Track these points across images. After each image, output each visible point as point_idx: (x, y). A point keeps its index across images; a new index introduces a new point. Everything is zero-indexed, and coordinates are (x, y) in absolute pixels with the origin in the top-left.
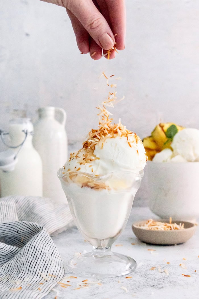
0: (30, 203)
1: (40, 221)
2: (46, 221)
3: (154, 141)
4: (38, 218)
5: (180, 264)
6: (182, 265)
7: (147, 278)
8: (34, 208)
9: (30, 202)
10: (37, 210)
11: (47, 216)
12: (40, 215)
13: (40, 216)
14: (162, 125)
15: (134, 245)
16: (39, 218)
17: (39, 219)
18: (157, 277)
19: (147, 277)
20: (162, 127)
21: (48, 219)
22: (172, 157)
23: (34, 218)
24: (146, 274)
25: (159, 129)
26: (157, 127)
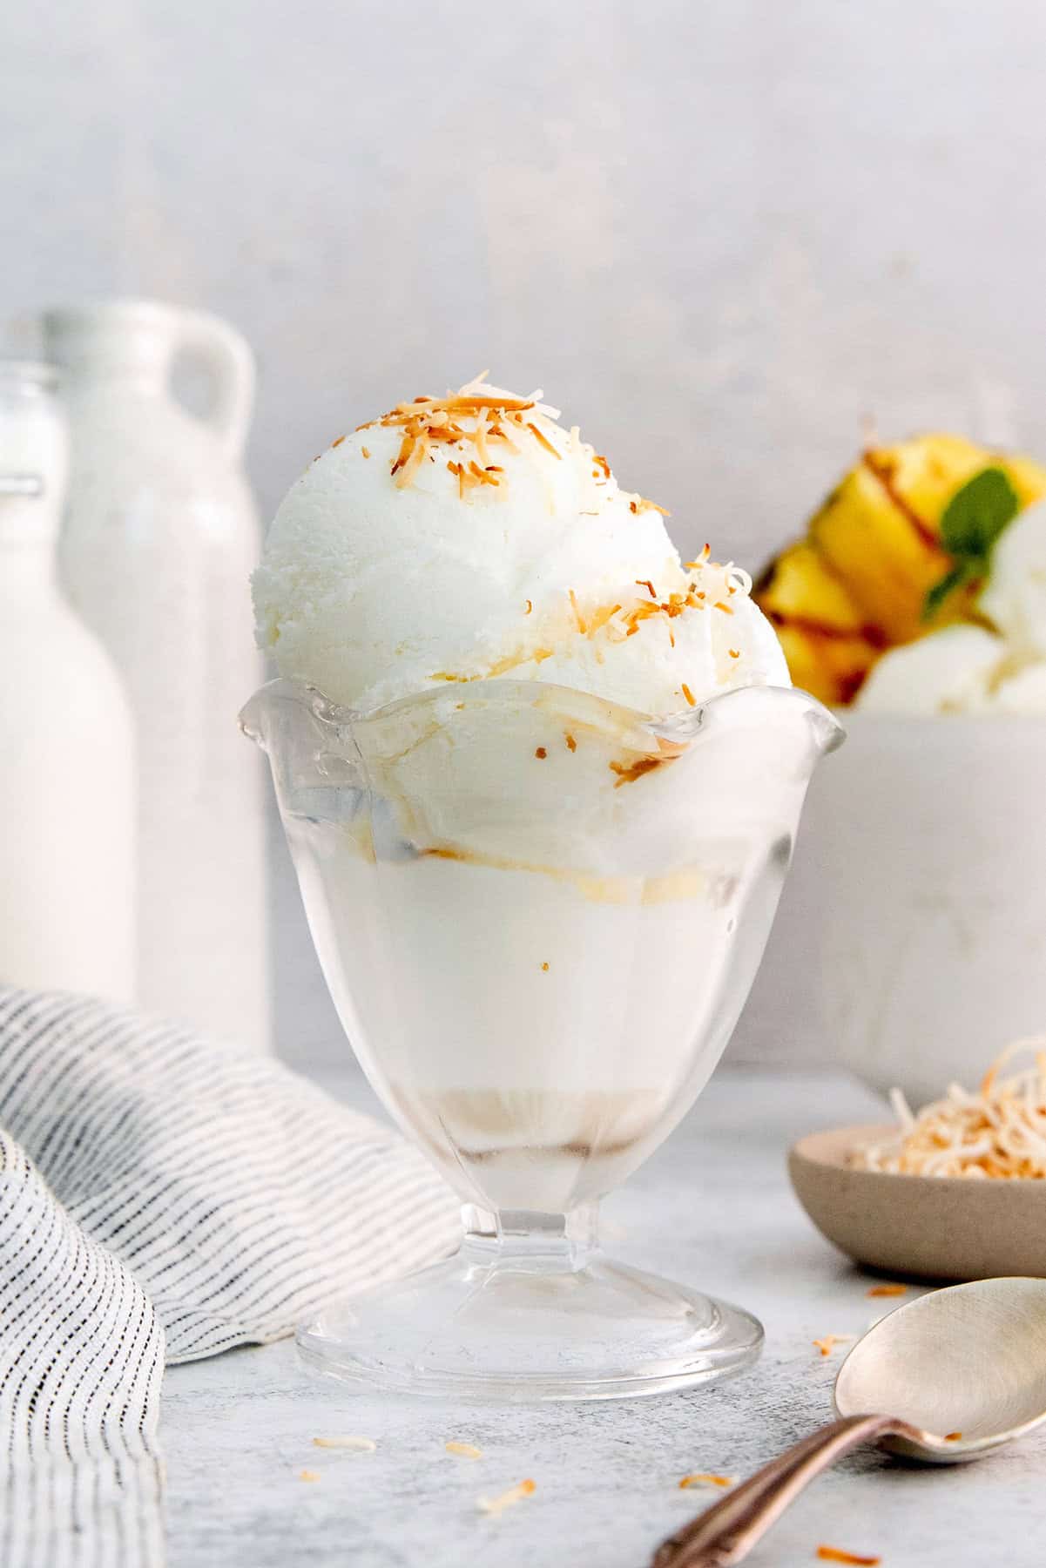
14: (880, 455)
20: (885, 474)
22: (1002, 674)
25: (869, 489)
26: (848, 480)
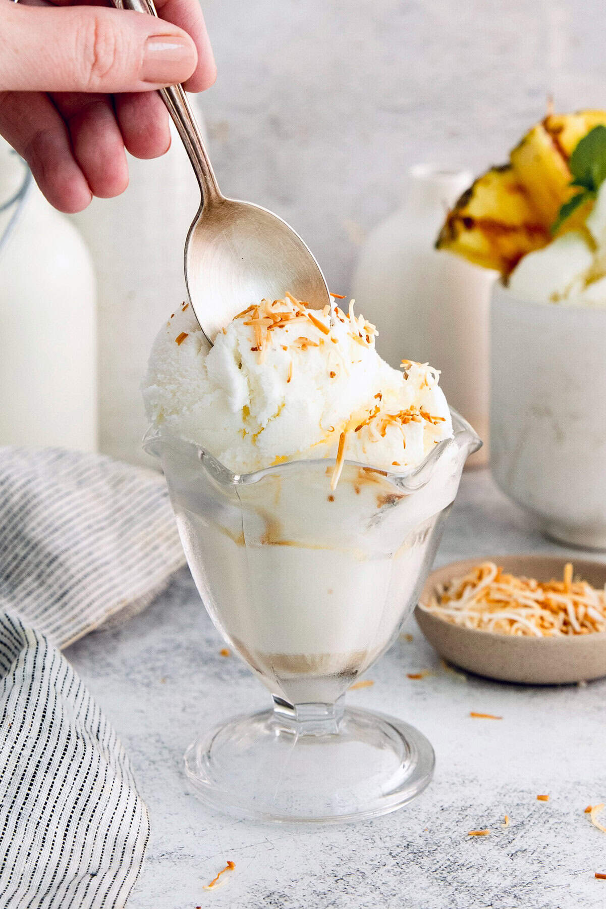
0: (12, 490)
1: (49, 575)
2: (72, 577)
3: (520, 189)
4: (40, 562)
5: (585, 807)
6: (592, 813)
7: (455, 884)
8: (28, 513)
9: (11, 485)
10: (39, 524)
11: (77, 553)
12: (49, 549)
13: (49, 554)
14: (554, 123)
15: (417, 682)
16: (47, 561)
17: (42, 567)
18: (493, 879)
19: (454, 878)
20: (555, 132)
21: (82, 564)
23: (24, 557)
24: (453, 866)
25: (543, 141)
26: (531, 132)
